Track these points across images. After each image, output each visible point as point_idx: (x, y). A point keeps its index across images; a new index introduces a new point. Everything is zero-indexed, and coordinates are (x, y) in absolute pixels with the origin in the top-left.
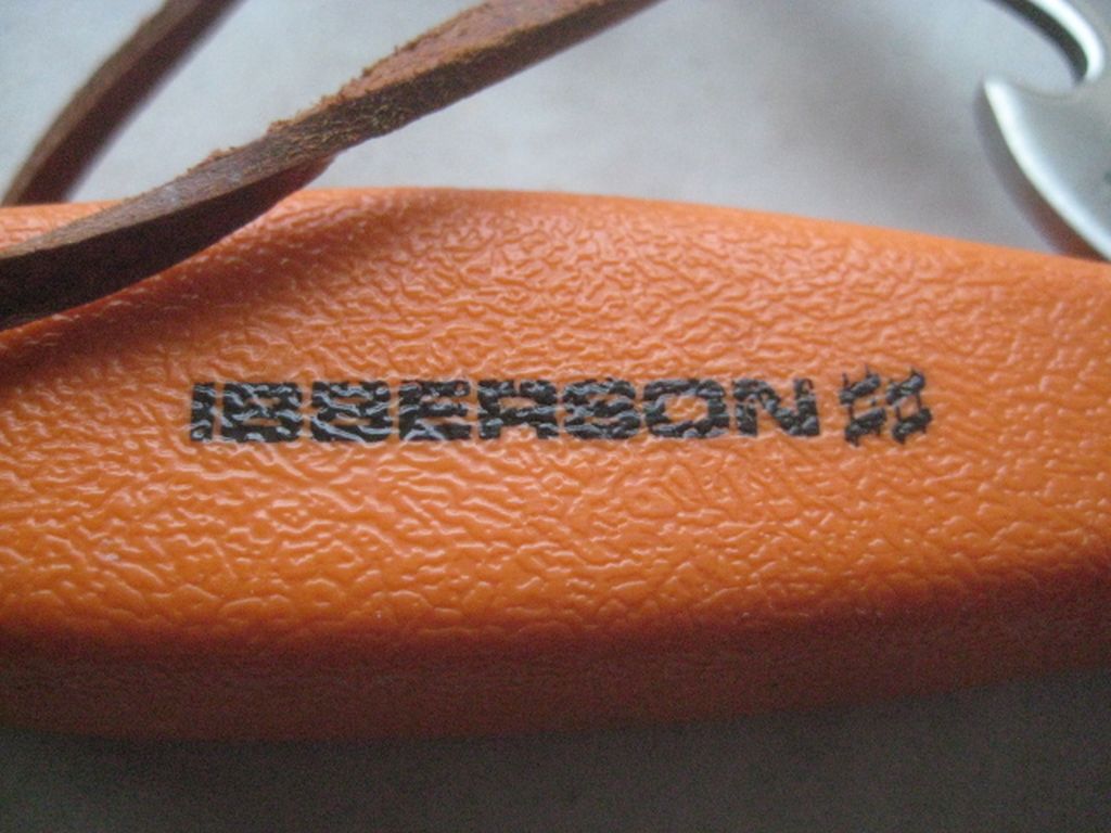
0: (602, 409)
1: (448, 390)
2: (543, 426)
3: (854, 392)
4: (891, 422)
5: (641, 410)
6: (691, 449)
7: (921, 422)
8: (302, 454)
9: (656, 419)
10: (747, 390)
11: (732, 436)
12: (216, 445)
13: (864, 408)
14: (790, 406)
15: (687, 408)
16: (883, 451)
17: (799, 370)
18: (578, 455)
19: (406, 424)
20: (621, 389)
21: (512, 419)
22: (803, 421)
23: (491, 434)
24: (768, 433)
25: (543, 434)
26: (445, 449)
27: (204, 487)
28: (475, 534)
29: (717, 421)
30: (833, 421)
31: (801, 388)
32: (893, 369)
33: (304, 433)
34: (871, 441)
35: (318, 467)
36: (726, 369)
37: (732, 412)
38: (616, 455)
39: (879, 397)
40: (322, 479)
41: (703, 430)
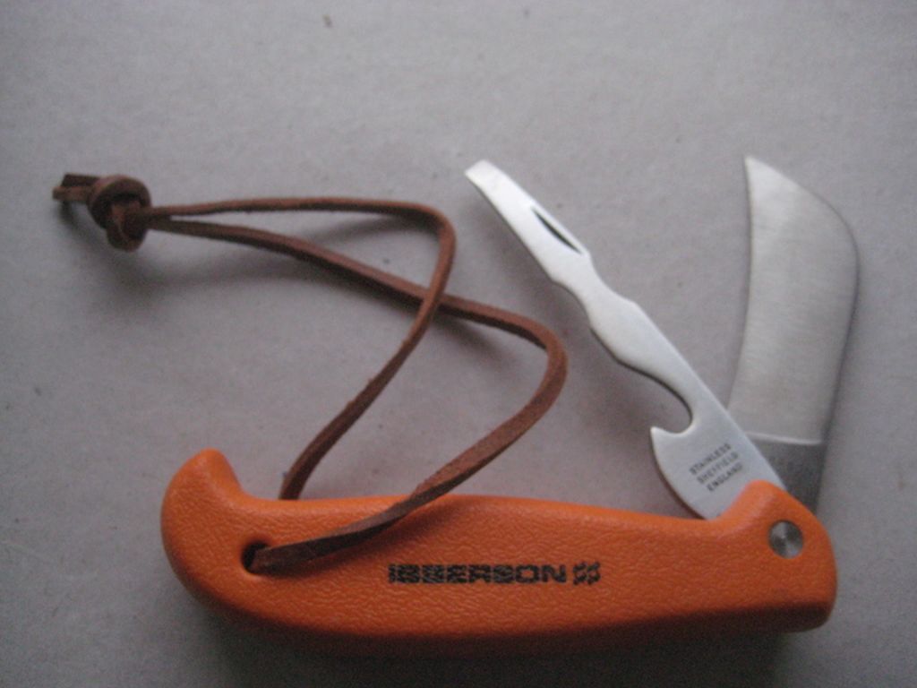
0: (504, 574)
1: (460, 568)
2: (487, 579)
3: (577, 568)
4: (588, 578)
5: (515, 574)
6: (527, 587)
7: (596, 579)
8: (419, 587)
9: (519, 578)
10: (546, 568)
11: (541, 583)
12: (396, 584)
13: (580, 574)
14: (558, 573)
15: (528, 574)
16: (584, 587)
17: (562, 562)
18: (497, 587)
19: (449, 578)
20: (509, 567)
21: (478, 577)
22: (561, 578)
23: (472, 581)
24: (551, 582)
25: (488, 581)
26: (459, 586)
27: (393, 596)
28: (468, 610)
29: (536, 578)
30: (570, 578)
31: (562, 567)
32: (590, 561)
33: (421, 580)
34: (581, 584)
35: (426, 591)
36: (539, 561)
37: (540, 576)
38: (507, 588)
39: (585, 570)
40: (427, 595)
41: (531, 581)
